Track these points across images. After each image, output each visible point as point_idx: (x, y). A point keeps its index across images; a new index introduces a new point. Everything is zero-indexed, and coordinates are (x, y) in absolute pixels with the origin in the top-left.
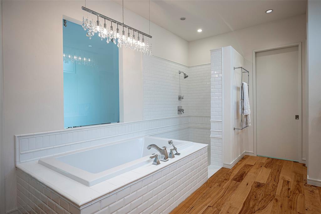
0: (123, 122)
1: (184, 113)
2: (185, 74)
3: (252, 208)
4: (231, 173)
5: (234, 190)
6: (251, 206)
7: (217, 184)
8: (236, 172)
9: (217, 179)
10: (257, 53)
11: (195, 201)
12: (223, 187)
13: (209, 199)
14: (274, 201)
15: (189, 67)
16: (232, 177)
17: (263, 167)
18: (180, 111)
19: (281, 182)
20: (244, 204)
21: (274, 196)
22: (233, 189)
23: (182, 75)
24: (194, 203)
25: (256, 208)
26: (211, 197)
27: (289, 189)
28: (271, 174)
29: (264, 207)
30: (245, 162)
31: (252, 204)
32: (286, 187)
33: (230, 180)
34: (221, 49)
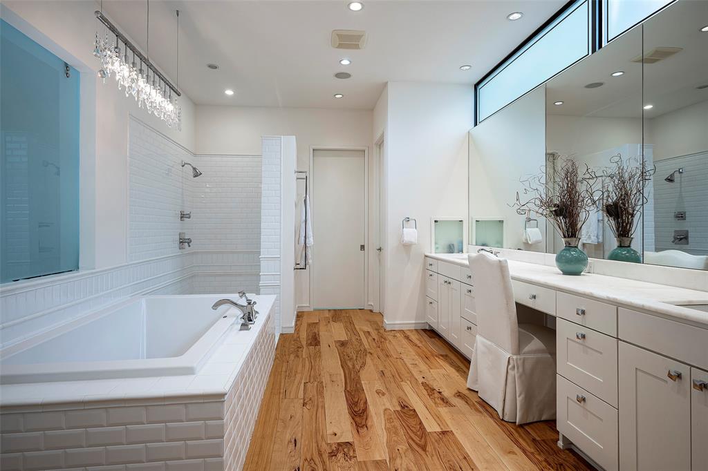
0: (94, 269)
1: (189, 246)
2: (194, 169)
3: (354, 368)
4: (299, 337)
5: (320, 356)
6: (351, 367)
7: (292, 357)
8: (304, 335)
9: (287, 351)
10: (316, 152)
11: (283, 384)
12: (304, 356)
13: (298, 376)
14: (368, 355)
15: (195, 155)
16: (304, 343)
17: (332, 323)
18: (184, 242)
19: (362, 334)
20: (343, 367)
21: (365, 350)
22: (318, 355)
23: (189, 169)
24: (282, 386)
25: (358, 367)
26: (299, 371)
27: (374, 339)
28: (346, 328)
29: (364, 364)
30: (305, 321)
31: (350, 364)
32: (370, 338)
33: (305, 346)
34: (281, 138)
